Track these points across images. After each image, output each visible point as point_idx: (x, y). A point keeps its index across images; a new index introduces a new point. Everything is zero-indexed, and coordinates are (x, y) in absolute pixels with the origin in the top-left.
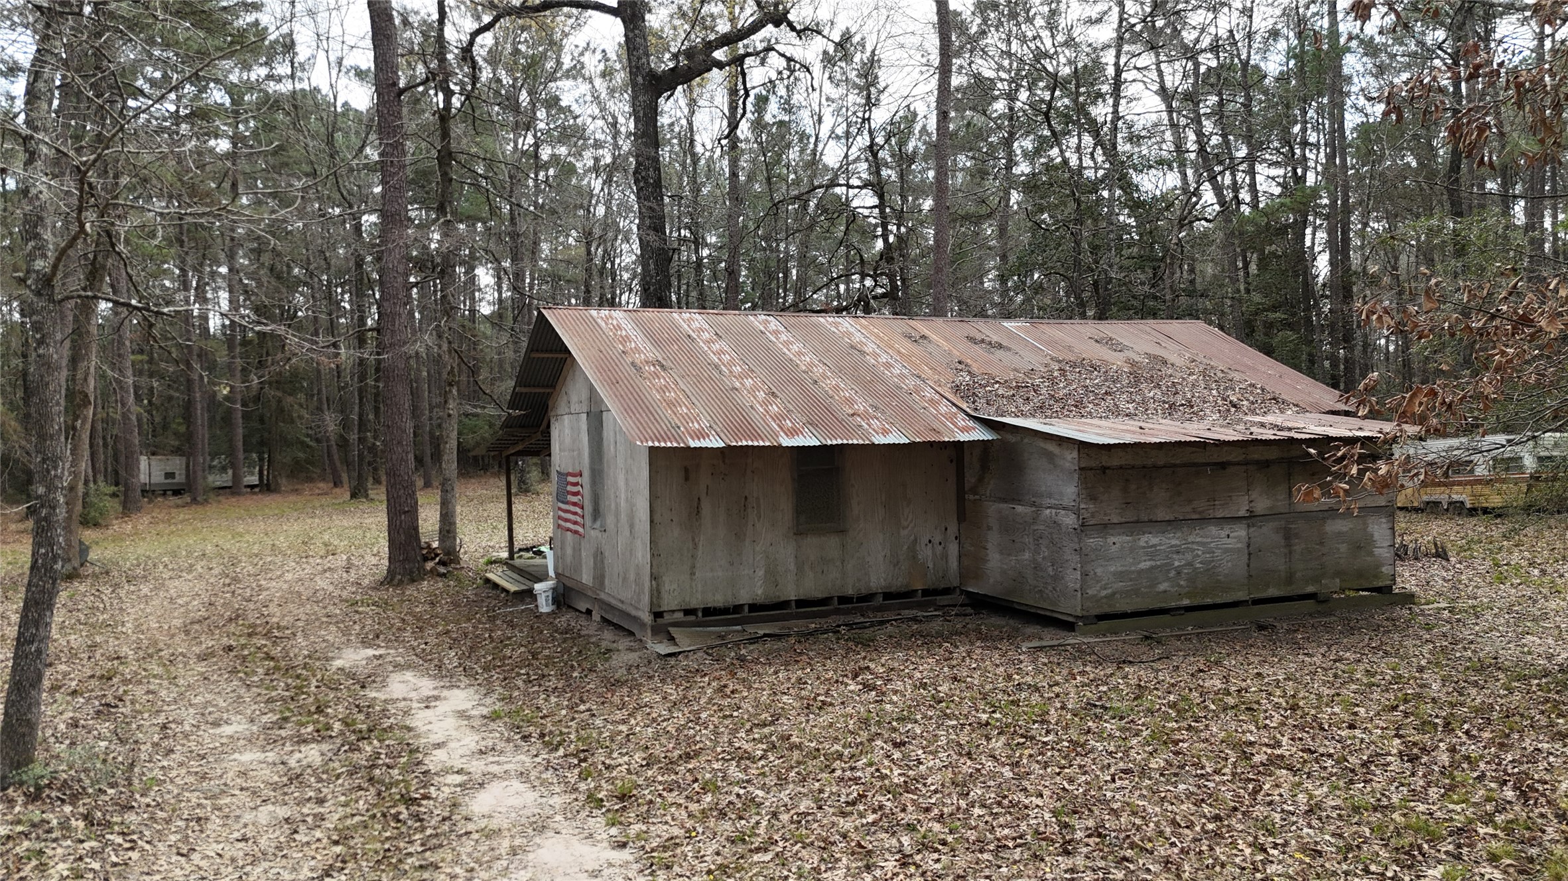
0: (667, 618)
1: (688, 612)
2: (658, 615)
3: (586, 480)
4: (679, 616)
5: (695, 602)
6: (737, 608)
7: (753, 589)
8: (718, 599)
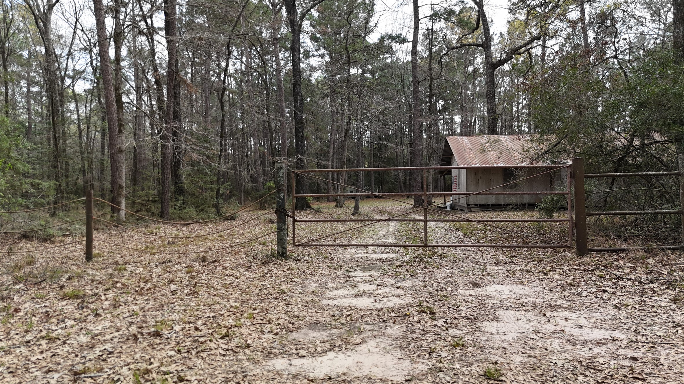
0: (471, 206)
1: (476, 205)
2: (468, 205)
3: (457, 178)
4: (474, 206)
5: (477, 202)
6: (488, 205)
7: (492, 200)
8: (483, 202)
